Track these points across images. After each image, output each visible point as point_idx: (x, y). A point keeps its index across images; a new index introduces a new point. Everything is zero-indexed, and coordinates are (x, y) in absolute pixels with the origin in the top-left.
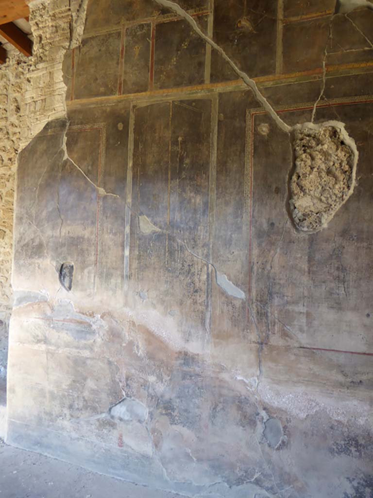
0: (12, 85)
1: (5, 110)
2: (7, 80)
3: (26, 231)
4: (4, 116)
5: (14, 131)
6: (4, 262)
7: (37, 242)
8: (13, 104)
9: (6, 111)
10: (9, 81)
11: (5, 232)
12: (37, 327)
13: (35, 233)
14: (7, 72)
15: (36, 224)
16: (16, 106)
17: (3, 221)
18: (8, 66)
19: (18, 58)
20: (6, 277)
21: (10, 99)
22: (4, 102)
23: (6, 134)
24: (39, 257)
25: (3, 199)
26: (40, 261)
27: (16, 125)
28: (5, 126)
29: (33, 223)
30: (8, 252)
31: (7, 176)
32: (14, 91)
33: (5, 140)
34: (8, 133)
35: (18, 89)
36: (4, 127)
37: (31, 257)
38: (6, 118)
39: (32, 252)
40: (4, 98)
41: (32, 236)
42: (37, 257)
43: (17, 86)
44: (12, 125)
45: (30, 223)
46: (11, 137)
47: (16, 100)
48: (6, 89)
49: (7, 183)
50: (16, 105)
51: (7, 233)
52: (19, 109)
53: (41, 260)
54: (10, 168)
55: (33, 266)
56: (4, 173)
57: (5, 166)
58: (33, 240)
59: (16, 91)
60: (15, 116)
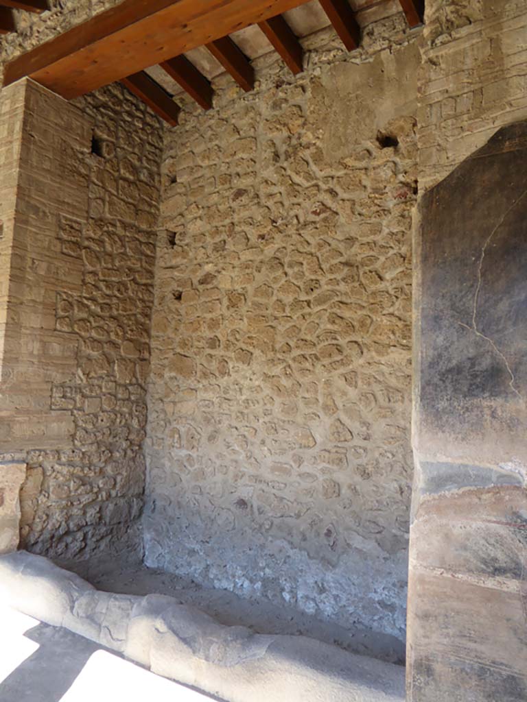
0: (267, 120)
1: (252, 160)
2: (256, 114)
3: (453, 343)
4: (251, 169)
5: (268, 191)
6: (250, 402)
7: (486, 363)
8: (269, 150)
9: (255, 162)
10: (260, 115)
11: (252, 354)
12: (492, 541)
13: (477, 344)
14: (255, 103)
15: (481, 327)
16: (274, 152)
17: (250, 335)
18: (258, 93)
19: (276, 78)
20: (254, 429)
21: (261, 144)
22: (251, 149)
23: (253, 198)
24: (494, 395)
25: (248, 300)
26: (497, 402)
27: (274, 182)
28: (252, 186)
29: (471, 326)
30: (259, 386)
31: (257, 263)
32: (271, 129)
33: (253, 207)
34: (257, 196)
35: (278, 126)
36: (251, 188)
37: (470, 393)
38: (254, 173)
39: (471, 385)
40: (251, 142)
41: (472, 352)
42: (487, 394)
43: (275, 122)
44: (266, 182)
45: (463, 329)
46: (263, 201)
47: (274, 144)
48: (254, 127)
49: (256, 274)
50: (273, 150)
51: (254, 355)
52: (278, 156)
53: (500, 400)
54: (262, 251)
55: (476, 412)
56: (251, 258)
57: (252, 248)
58: (473, 361)
59: (274, 129)
60: (272, 168)
